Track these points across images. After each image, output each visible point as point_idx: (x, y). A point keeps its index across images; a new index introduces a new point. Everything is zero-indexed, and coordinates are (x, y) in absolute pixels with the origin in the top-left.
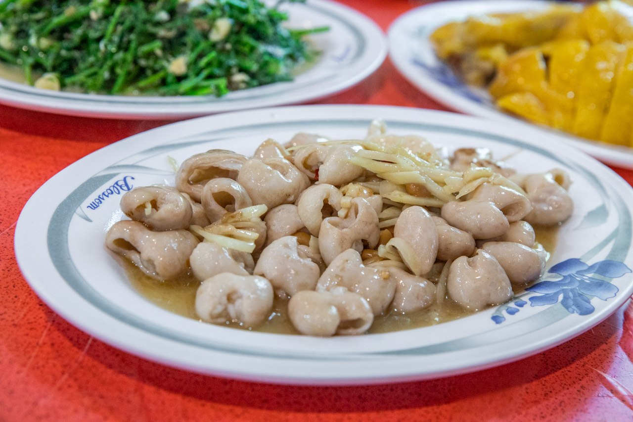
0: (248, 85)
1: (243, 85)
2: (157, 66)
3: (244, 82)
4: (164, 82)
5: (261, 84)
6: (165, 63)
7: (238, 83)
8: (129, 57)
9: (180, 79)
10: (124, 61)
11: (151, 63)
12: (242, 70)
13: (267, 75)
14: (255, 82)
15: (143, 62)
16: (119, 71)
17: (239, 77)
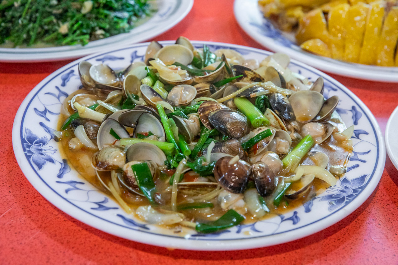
0: (105, 37)
1: (101, 37)
2: (54, 29)
3: (102, 34)
4: (57, 39)
5: (112, 35)
6: (57, 27)
7: (99, 35)
8: (36, 25)
9: (65, 36)
10: (33, 28)
11: (50, 27)
12: (101, 28)
13: (116, 29)
14: (108, 35)
15: (46, 27)
16: (31, 33)
17: (99, 32)
